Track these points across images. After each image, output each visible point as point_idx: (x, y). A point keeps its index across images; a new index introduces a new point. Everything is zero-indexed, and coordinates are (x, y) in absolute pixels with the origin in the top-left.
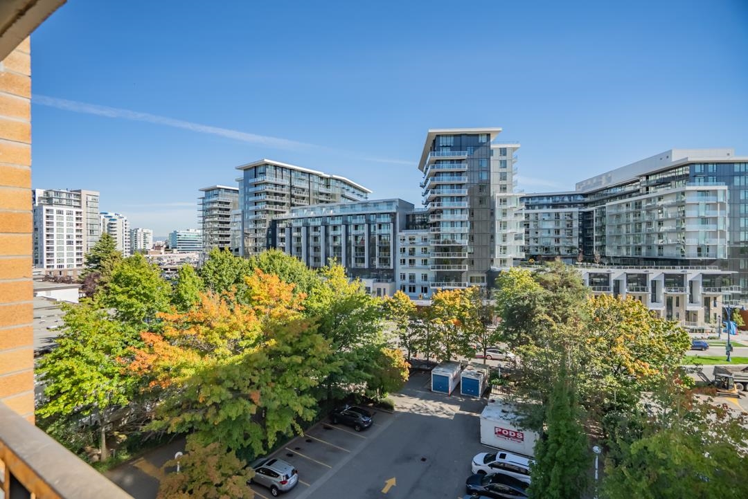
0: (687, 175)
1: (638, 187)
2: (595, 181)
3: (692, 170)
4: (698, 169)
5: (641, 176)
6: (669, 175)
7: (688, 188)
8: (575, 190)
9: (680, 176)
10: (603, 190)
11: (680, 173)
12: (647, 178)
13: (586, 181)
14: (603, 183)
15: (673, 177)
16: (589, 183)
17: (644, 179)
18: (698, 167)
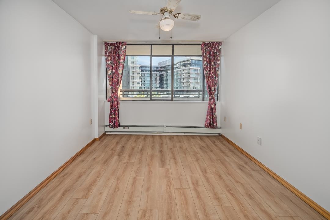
0: (190, 63)
1: (177, 66)
2: (164, 62)
3: (192, 62)
4: (193, 62)
5: (178, 62)
6: (186, 63)
7: (191, 68)
8: (158, 65)
9: (189, 63)
10: (167, 66)
11: (189, 62)
12: (180, 63)
13: (162, 62)
14: (167, 64)
15: (187, 63)
16: (163, 63)
17: (179, 63)
18: (193, 61)
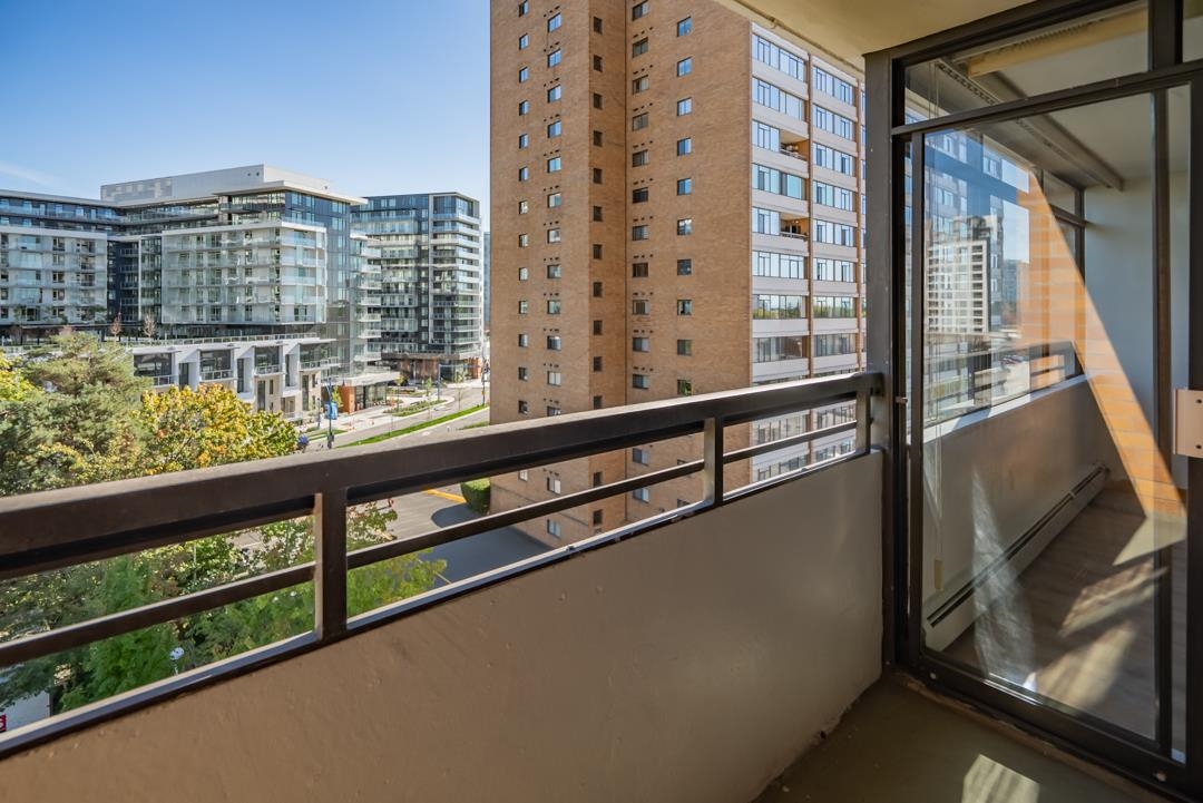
0: (283, 205)
1: (216, 212)
2: (140, 188)
3: (288, 199)
4: (295, 199)
5: (221, 195)
6: (260, 201)
7: (284, 224)
8: (99, 198)
9: (274, 205)
10: (156, 206)
11: (274, 201)
12: (230, 200)
13: (124, 185)
14: (157, 195)
15: (265, 204)
16: (129, 189)
17: (225, 200)
18: (294, 197)
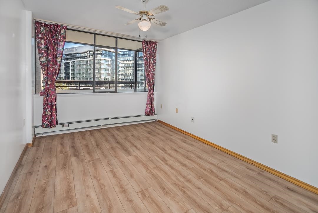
0: (101, 53)
1: (87, 55)
2: (71, 49)
5: (88, 51)
6: (97, 52)
7: (102, 58)
10: (74, 54)
11: (99, 52)
12: (90, 52)
14: (74, 51)
17: (89, 52)
18: (104, 51)
